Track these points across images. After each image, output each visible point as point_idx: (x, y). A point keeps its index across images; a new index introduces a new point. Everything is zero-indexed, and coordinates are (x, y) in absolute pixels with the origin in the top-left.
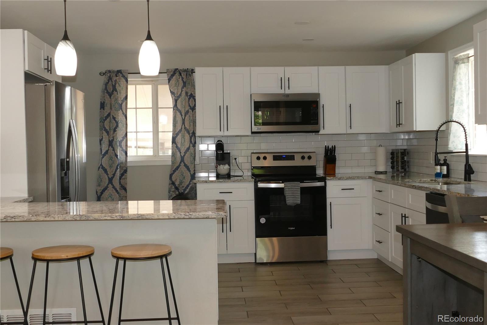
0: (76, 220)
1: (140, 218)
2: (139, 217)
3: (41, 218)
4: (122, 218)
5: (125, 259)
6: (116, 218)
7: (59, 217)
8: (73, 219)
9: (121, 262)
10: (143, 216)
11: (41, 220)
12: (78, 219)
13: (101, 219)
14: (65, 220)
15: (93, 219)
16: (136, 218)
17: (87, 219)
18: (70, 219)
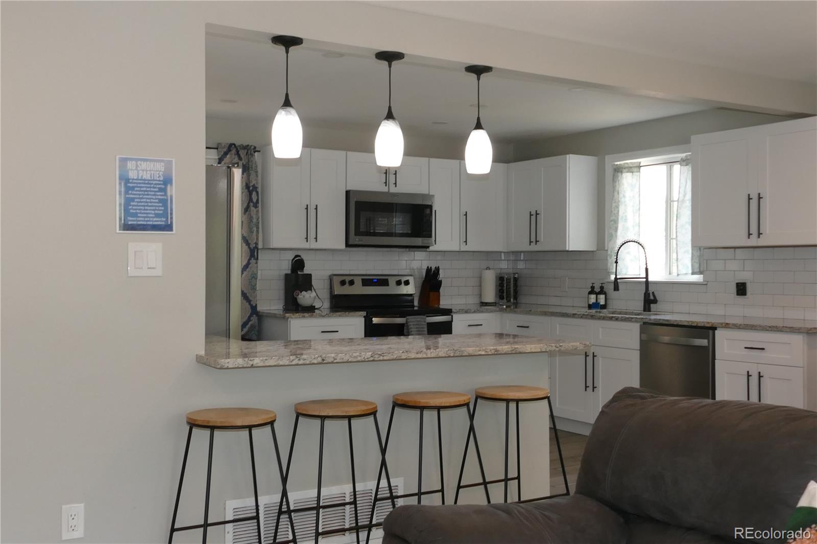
0: (449, 357)
1: (514, 352)
2: (513, 350)
3: (413, 355)
4: (496, 353)
5: (517, 401)
6: (490, 353)
7: (431, 353)
8: (447, 356)
9: (513, 406)
10: (517, 349)
11: (413, 357)
12: (452, 355)
13: (476, 354)
14: (438, 356)
15: (467, 354)
16: (510, 352)
17: (461, 354)
18: (443, 355)
